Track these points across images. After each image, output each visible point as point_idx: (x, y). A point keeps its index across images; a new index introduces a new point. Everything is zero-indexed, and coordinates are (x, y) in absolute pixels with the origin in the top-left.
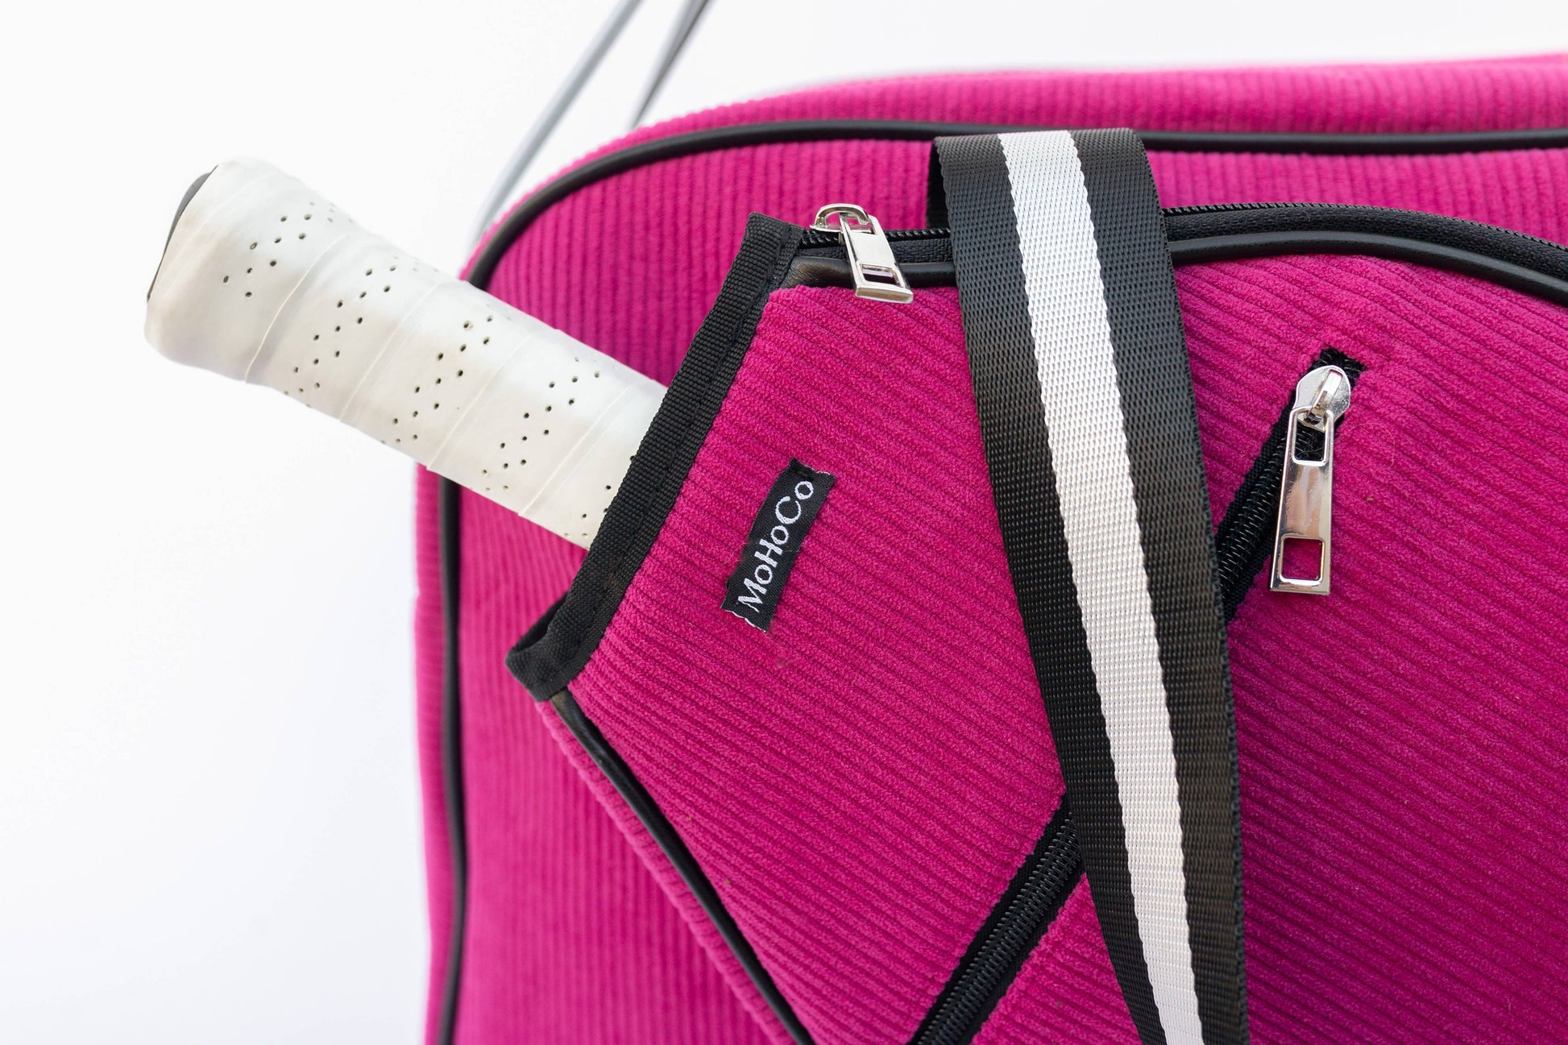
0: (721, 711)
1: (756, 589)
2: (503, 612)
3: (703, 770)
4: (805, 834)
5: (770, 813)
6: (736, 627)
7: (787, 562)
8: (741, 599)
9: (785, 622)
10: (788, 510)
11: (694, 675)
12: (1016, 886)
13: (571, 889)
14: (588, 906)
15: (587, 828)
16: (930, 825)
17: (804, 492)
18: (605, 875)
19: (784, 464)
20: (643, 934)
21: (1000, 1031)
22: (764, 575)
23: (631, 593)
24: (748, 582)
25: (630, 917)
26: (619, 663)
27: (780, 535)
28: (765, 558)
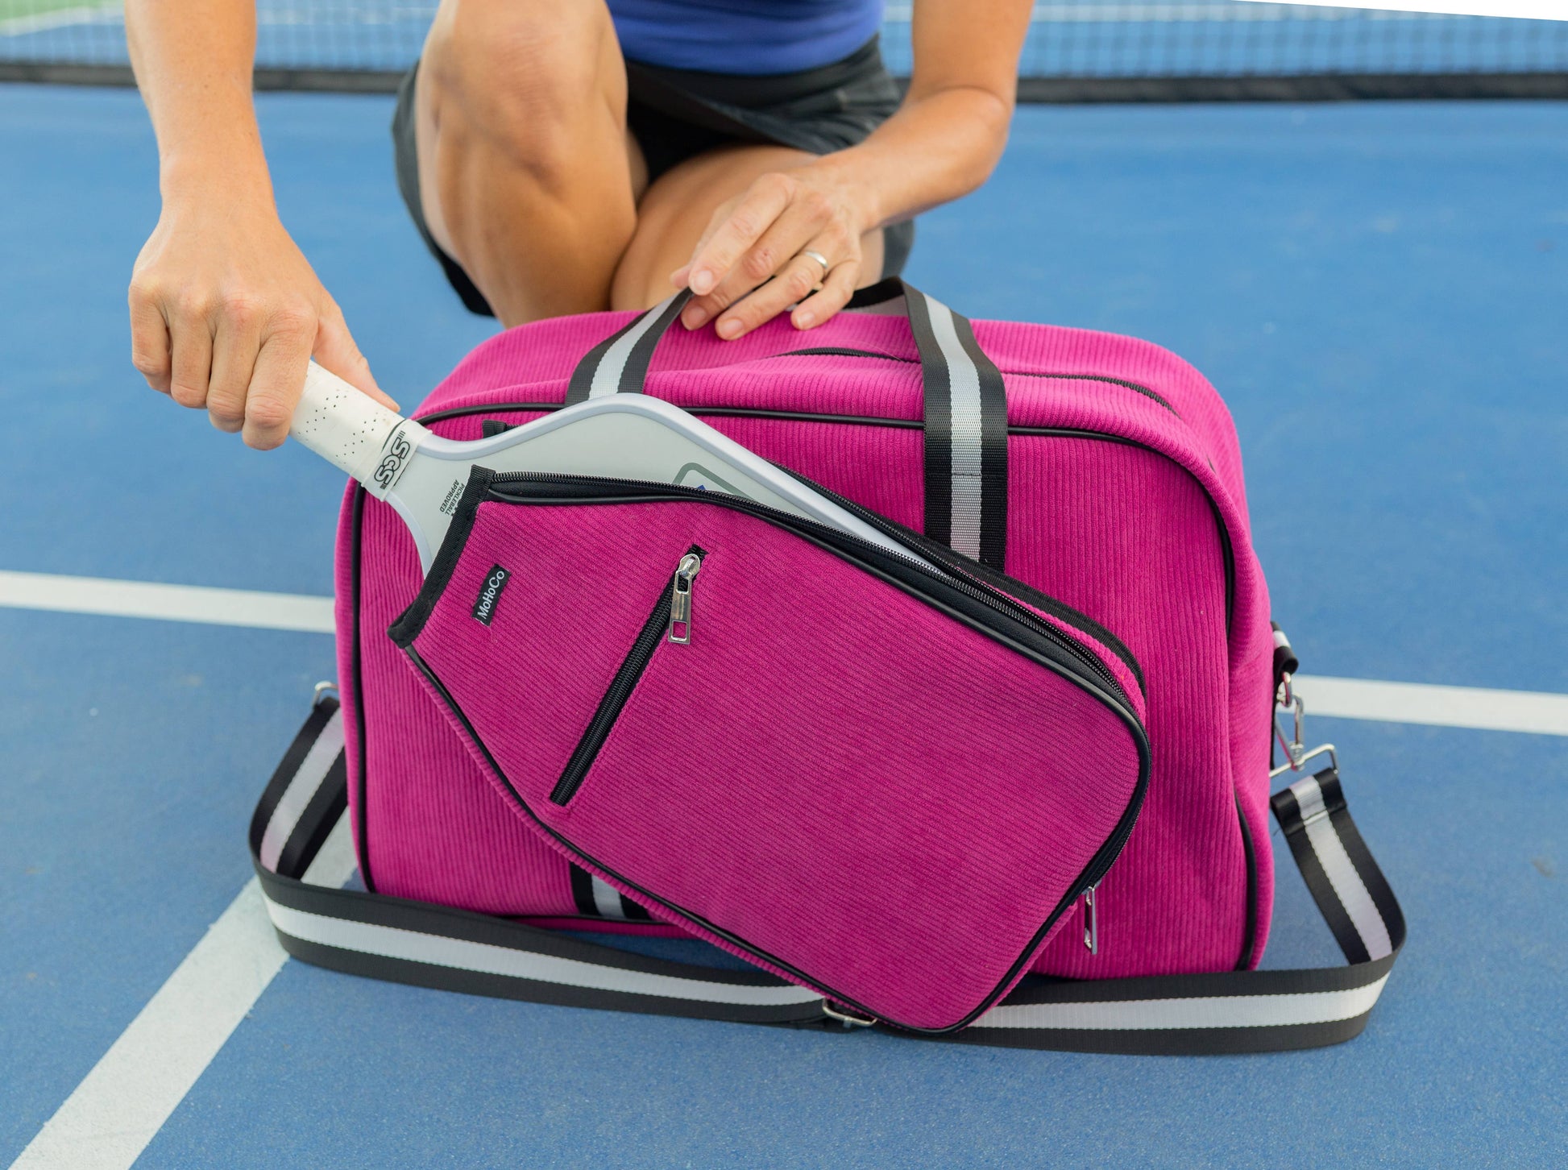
0: (472, 657)
1: (484, 611)
2: (380, 610)
3: (464, 680)
4: (506, 707)
5: (492, 698)
6: (477, 624)
7: (495, 601)
8: (479, 613)
9: (496, 623)
10: (494, 582)
11: (460, 642)
12: (587, 733)
13: (419, 734)
14: (428, 741)
15: (425, 707)
16: (552, 708)
17: (500, 576)
18: (435, 727)
19: (492, 566)
20: (454, 752)
21: (585, 789)
22: (487, 605)
23: (435, 608)
24: (481, 607)
25: (447, 745)
26: (431, 635)
27: (492, 592)
28: (487, 599)
